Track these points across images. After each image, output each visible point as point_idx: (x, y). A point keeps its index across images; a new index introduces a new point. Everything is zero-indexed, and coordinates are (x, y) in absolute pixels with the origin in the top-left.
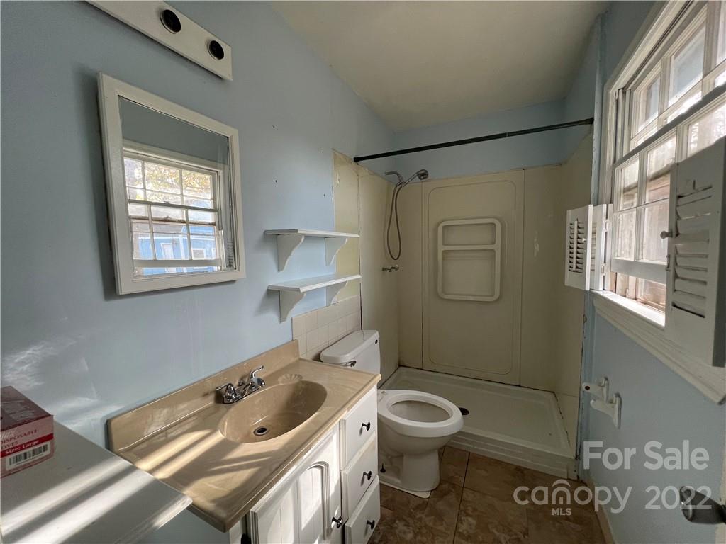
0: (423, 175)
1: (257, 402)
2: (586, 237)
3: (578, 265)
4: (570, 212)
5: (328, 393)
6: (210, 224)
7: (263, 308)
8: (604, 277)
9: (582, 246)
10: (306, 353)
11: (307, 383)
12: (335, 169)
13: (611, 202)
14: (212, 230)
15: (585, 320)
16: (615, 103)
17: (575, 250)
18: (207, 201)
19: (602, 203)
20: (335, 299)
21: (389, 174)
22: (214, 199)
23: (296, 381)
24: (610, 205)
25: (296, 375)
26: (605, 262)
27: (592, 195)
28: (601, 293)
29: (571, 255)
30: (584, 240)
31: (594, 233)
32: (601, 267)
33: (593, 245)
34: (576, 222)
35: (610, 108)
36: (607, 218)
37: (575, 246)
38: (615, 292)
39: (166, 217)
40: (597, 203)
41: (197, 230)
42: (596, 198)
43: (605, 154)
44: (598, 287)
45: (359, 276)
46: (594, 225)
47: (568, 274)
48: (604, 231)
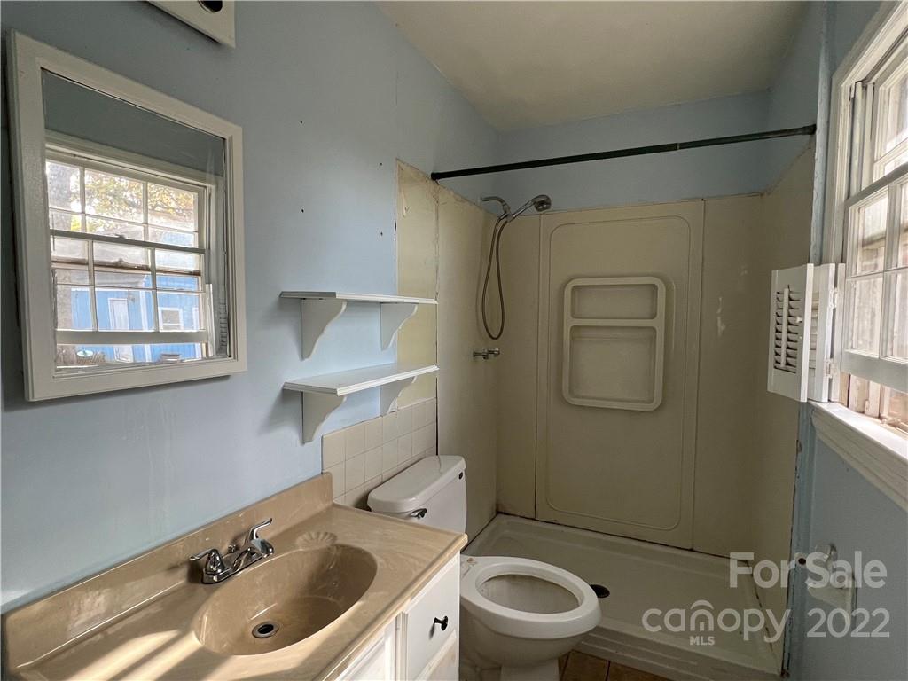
0: (542, 204)
1: (259, 580)
2: (802, 316)
3: (789, 359)
4: (776, 274)
5: (379, 566)
6: (191, 274)
7: (274, 420)
8: (830, 380)
9: (795, 330)
10: (345, 496)
11: (345, 549)
12: (400, 191)
13: (843, 261)
14: (193, 284)
15: (799, 449)
16: (849, 103)
17: (784, 336)
18: (187, 235)
19: (828, 262)
20: (394, 405)
21: (487, 199)
22: (199, 231)
23: (325, 543)
24: (841, 266)
25: (326, 534)
26: (832, 356)
27: (812, 246)
28: (825, 406)
29: (778, 343)
30: (799, 319)
31: (815, 309)
32: (826, 364)
33: (814, 328)
34: (786, 291)
35: (842, 110)
36: (836, 286)
37: (784, 328)
38: (848, 406)
39: (117, 260)
40: (820, 262)
41: (169, 283)
42: (818, 253)
43: (833, 184)
44: (821, 398)
45: (435, 368)
46: (816, 297)
47: (772, 373)
48: (831, 306)
